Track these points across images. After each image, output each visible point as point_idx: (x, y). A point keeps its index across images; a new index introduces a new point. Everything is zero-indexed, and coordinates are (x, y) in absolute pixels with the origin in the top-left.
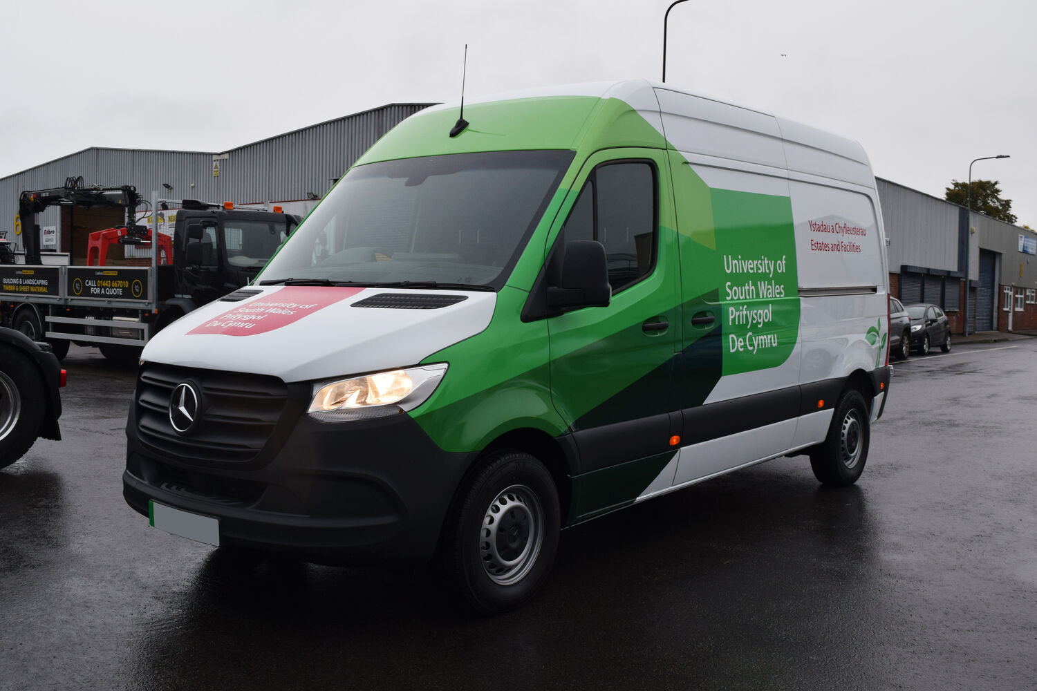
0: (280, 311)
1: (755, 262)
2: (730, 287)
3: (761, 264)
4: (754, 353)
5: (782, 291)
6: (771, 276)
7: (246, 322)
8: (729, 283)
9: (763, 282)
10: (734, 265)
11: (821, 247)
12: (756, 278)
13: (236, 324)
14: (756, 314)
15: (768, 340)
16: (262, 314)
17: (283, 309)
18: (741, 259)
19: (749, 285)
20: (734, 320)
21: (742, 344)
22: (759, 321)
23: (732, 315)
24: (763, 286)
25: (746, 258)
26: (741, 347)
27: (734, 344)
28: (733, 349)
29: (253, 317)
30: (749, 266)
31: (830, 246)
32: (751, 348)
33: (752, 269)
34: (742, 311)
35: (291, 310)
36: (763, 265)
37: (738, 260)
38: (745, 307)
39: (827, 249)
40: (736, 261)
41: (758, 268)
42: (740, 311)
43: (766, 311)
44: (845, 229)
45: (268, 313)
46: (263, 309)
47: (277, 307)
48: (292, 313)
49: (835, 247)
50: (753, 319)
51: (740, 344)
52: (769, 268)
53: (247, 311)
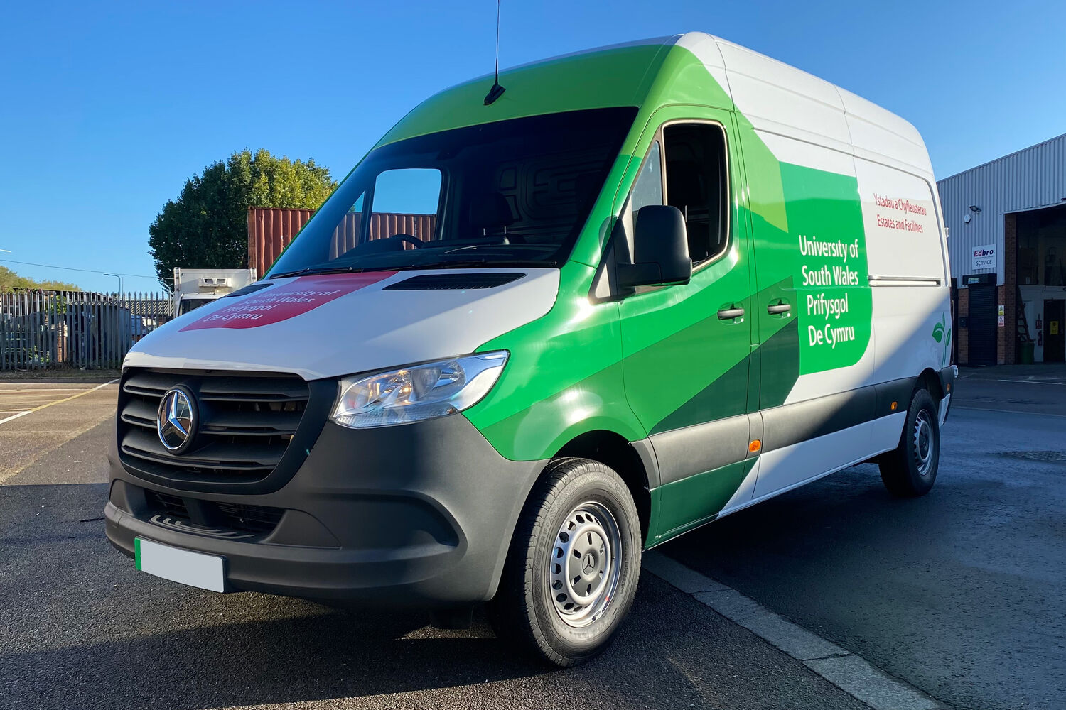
0: (294, 300)
1: (830, 244)
2: (807, 272)
3: (835, 247)
4: (833, 346)
5: (856, 278)
6: (845, 261)
7: (251, 313)
8: (805, 267)
9: (837, 267)
10: (809, 247)
11: (887, 223)
12: (832, 262)
13: (239, 316)
14: (833, 303)
15: (845, 333)
16: (272, 304)
17: (298, 297)
18: (816, 241)
19: (824, 270)
20: (812, 309)
21: (821, 337)
22: (837, 311)
23: (810, 304)
24: (837, 271)
25: (820, 239)
26: (821, 340)
27: (814, 337)
28: (813, 341)
29: (262, 308)
30: (823, 249)
31: (895, 223)
32: (830, 342)
33: (827, 252)
34: (820, 299)
35: (309, 298)
36: (837, 249)
37: (813, 241)
38: (823, 295)
39: (892, 226)
40: (811, 243)
41: (832, 252)
42: (818, 299)
43: (843, 300)
44: (907, 207)
45: (280, 302)
46: (274, 299)
47: (292, 296)
48: (310, 300)
49: (900, 225)
50: (831, 309)
51: (819, 337)
52: (843, 253)
53: (255, 302)
